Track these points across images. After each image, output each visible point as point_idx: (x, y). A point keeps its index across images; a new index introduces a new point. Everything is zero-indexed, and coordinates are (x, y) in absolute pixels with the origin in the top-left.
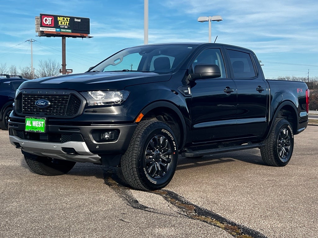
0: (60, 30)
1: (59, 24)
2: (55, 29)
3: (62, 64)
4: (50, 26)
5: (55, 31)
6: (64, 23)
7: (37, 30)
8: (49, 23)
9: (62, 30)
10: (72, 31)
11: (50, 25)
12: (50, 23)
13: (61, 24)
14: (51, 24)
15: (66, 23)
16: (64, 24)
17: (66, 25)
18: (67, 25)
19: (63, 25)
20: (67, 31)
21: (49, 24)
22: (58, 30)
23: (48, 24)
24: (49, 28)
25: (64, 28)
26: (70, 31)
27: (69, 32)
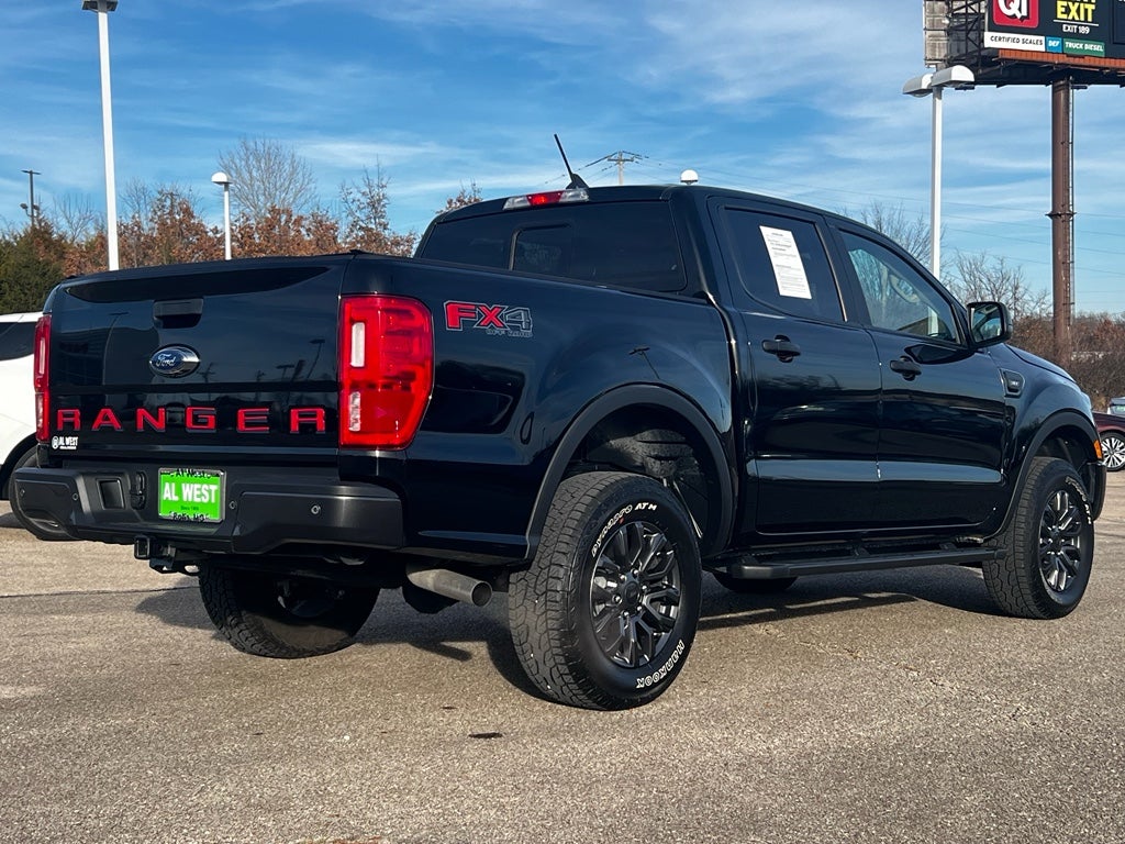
0: (1063, 44)
1: (1060, 16)
2: (1043, 38)
3: (1050, 210)
4: (1024, 25)
5: (1042, 48)
6: (1078, 11)
7: (929, 57)
8: (1020, 9)
9: (1070, 44)
10: (1106, 48)
11: (1023, 18)
12: (1024, 13)
13: (1065, 16)
14: (1027, 17)
15: (1086, 10)
16: (1077, 18)
17: (1086, 20)
18: (1090, 19)
19: (1073, 19)
20: (1087, 47)
21: (1019, 16)
22: (1054, 43)
23: (1014, 16)
24: (1021, 37)
25: (1077, 36)
26: (1099, 48)
27: (1093, 55)
